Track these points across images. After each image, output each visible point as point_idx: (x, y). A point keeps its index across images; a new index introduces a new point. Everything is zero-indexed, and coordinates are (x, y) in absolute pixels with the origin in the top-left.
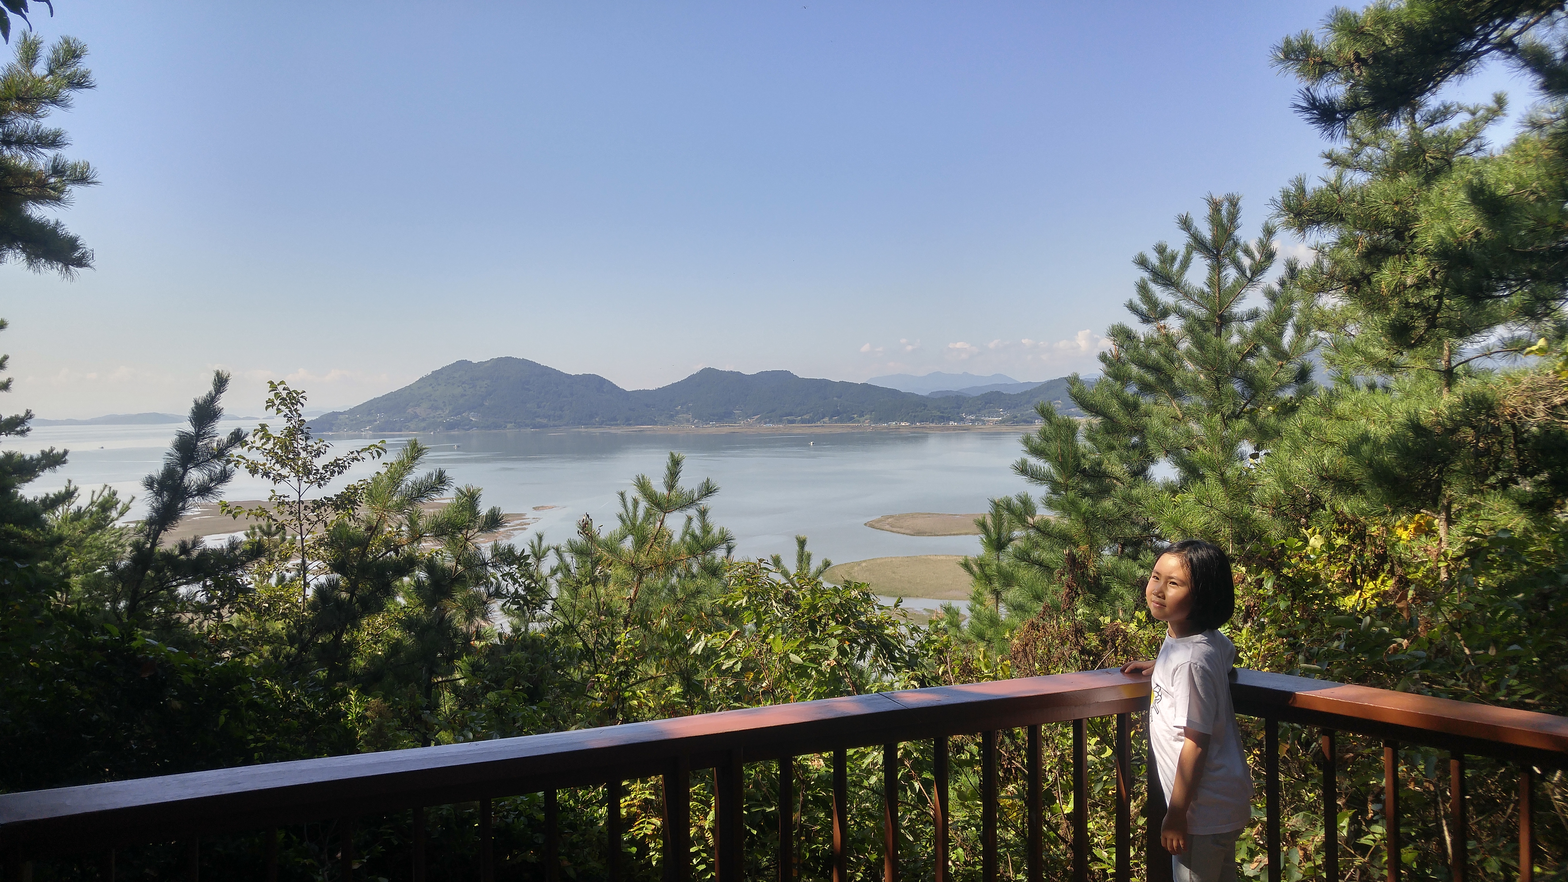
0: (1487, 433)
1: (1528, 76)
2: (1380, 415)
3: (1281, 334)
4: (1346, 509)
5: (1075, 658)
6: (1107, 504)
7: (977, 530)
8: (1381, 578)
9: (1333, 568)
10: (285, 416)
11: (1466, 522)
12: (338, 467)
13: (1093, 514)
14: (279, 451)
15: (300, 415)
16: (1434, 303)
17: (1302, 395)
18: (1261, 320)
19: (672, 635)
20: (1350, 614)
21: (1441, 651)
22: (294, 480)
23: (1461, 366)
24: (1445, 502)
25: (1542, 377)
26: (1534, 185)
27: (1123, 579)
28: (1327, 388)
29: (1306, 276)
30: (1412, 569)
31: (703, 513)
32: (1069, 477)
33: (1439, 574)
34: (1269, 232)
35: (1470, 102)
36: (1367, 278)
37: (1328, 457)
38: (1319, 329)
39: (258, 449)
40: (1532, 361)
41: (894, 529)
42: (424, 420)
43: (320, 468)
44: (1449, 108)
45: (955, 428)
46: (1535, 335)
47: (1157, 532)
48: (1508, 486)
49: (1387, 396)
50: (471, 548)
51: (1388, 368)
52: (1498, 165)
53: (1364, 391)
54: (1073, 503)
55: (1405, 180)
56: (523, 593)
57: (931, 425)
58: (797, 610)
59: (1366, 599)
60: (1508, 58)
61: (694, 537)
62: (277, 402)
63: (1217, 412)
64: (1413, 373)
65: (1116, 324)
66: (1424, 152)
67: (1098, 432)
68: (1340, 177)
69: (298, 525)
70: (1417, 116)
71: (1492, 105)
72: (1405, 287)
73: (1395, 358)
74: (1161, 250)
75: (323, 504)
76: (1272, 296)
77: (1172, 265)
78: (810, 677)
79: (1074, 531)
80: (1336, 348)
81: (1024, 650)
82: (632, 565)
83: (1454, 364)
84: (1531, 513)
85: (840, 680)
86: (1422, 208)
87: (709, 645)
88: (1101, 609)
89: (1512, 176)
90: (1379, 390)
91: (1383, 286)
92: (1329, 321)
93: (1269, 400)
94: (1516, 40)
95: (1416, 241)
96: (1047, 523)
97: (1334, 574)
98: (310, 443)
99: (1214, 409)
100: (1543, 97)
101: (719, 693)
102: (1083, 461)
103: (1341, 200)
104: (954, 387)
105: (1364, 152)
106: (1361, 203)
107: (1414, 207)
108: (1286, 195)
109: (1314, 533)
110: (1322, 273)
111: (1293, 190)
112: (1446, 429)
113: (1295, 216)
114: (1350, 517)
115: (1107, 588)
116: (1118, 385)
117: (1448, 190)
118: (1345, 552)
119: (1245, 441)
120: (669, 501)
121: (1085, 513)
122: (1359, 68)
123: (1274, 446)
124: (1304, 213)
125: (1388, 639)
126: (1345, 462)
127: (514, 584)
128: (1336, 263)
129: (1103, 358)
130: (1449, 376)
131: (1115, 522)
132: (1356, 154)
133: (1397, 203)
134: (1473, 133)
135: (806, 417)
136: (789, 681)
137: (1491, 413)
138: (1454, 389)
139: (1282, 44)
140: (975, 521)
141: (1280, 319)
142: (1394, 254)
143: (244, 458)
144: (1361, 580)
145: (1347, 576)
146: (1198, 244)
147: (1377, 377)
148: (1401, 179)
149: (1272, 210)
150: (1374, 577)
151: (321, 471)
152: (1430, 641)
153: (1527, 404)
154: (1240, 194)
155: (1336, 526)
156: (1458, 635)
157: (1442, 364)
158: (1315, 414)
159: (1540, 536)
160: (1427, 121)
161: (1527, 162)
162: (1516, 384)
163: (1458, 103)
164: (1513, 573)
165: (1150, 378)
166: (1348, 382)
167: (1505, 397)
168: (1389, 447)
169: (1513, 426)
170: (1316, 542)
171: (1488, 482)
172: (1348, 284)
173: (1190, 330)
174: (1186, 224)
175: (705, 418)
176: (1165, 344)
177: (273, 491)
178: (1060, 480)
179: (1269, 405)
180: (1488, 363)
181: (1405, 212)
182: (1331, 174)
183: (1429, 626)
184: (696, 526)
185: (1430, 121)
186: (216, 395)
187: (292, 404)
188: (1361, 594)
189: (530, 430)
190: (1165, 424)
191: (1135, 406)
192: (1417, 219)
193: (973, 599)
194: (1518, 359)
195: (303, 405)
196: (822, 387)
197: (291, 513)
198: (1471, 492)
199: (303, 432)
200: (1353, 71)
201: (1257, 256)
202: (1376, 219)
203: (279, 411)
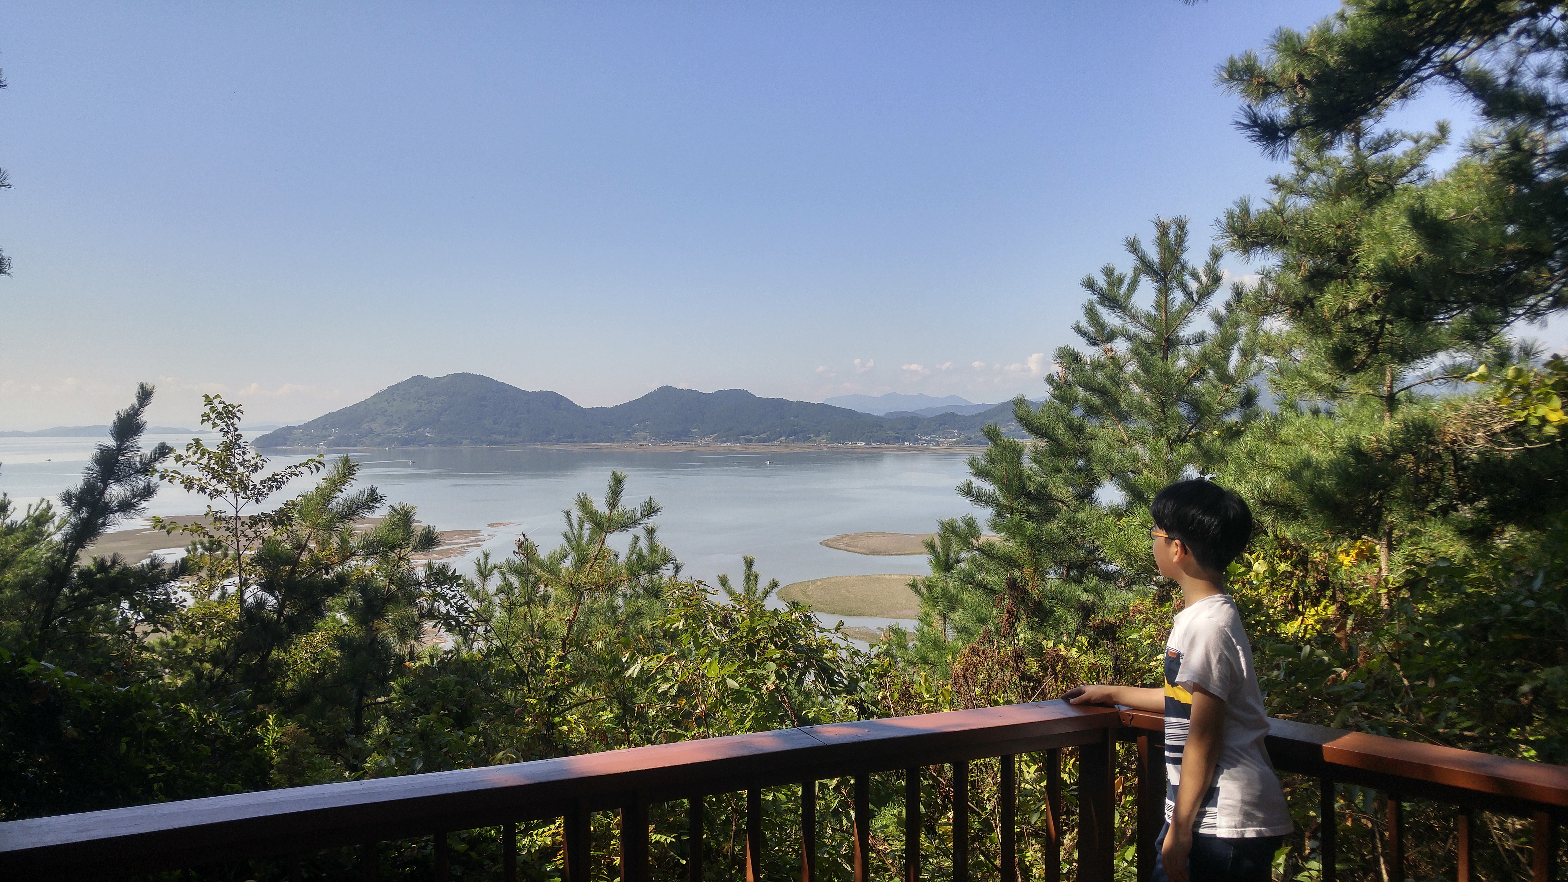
0: (1428, 459)
1: (1470, 101)
2: (1324, 440)
3: (1227, 359)
4: (1289, 535)
5: (1015, 684)
6: (1053, 527)
7: (925, 550)
8: (1323, 604)
9: (1275, 593)
10: (221, 430)
11: (1407, 549)
12: (275, 482)
13: (1038, 537)
14: (216, 467)
15: (237, 430)
16: (1376, 328)
17: (1247, 419)
18: (1208, 343)
19: (608, 658)
20: (1291, 643)
21: (1380, 683)
22: (231, 496)
23: (1403, 392)
24: (1386, 527)
25: (1482, 404)
26: (1475, 209)
27: (1066, 603)
28: (1272, 414)
29: (1250, 299)
30: (1353, 596)
31: (651, 532)
32: (1014, 500)
33: (1380, 601)
34: (1216, 256)
35: (1413, 129)
36: (1310, 302)
37: (1270, 482)
38: (1266, 354)
39: (193, 463)
40: (1472, 388)
41: (850, 549)
42: (379, 435)
43: (258, 483)
44: (1393, 136)
45: (910, 449)
46: (1475, 362)
47: (1102, 555)
48: (1448, 513)
49: (1330, 422)
50: (405, 568)
51: (1331, 393)
52: (1440, 189)
53: (1308, 415)
54: (1018, 526)
55: (1347, 203)
56: (454, 614)
57: (887, 445)
58: (735, 633)
59: (1307, 626)
60: (1451, 83)
61: (640, 556)
62: (213, 416)
63: (1162, 435)
64: (1356, 399)
65: (1062, 346)
66: (1367, 175)
67: (1043, 455)
68: (1283, 200)
69: (235, 541)
70: (1362, 144)
71: (1435, 133)
72: (1347, 313)
73: (1338, 383)
74: (1108, 272)
75: (261, 520)
76: (1218, 320)
77: (1119, 288)
78: (748, 701)
79: (1018, 554)
80: (1281, 372)
81: (965, 676)
82: (572, 585)
83: (1396, 390)
84: (1471, 540)
85: (780, 705)
86: (1364, 232)
87: (645, 667)
88: (1045, 633)
89: (1453, 201)
90: (1322, 415)
91: (1326, 310)
92: (1275, 346)
93: (1215, 424)
94: (1459, 64)
95: (1358, 265)
96: (991, 545)
97: (1278, 600)
98: (247, 457)
99: (1159, 433)
100: (1485, 123)
101: (658, 717)
102: (1028, 483)
103: (1285, 222)
104: (910, 408)
105: (1309, 178)
106: (1305, 226)
107: (1356, 231)
108: (1231, 216)
109: (1258, 558)
110: (1266, 295)
111: (1237, 211)
112: (1387, 456)
113: (1239, 238)
114: (1292, 542)
115: (1052, 612)
116: (1063, 408)
117: (1390, 215)
118: (1287, 578)
119: (1191, 465)
120: (610, 520)
121: (1029, 536)
122: (1301, 89)
123: (1219, 470)
124: (1248, 235)
125: (1327, 669)
126: (1287, 487)
127: (446, 605)
128: (1280, 286)
129: (1050, 380)
130: (1391, 402)
131: (1061, 546)
132: (1301, 180)
133: (1339, 227)
134: (1415, 161)
135: (763, 436)
136: (725, 706)
137: (1431, 440)
138: (1395, 415)
139: (1226, 64)
140: (923, 542)
141: (1226, 342)
142: (1337, 278)
143: (179, 474)
144: (1303, 607)
145: (1289, 603)
146: (1146, 266)
147: (1321, 402)
148: (1344, 202)
149: (1217, 231)
150: (1316, 602)
151: (259, 486)
152: (1369, 672)
153: (1467, 431)
154: (1188, 217)
155: (1279, 552)
156: (1397, 666)
157: (1384, 390)
158: (1260, 439)
159: (1479, 563)
160: (1371, 148)
161: (1469, 187)
162: (1456, 410)
163: (1401, 131)
164: (1454, 600)
165: (1096, 401)
166: (1293, 406)
167: (1445, 424)
168: (1329, 472)
169: (1453, 453)
170: (1260, 567)
171: (1428, 509)
172: (1292, 307)
173: (1136, 353)
174: (1133, 246)
175: (663, 437)
176: (1111, 366)
177: (209, 507)
178: (1005, 502)
179: (1215, 429)
180: (1429, 390)
181: (1348, 236)
182: (1276, 199)
183: (1369, 656)
184: (643, 545)
185: (1374, 149)
186: (140, 407)
187: (229, 418)
188: (1302, 621)
189: (485, 447)
190: (1111, 448)
191: (1081, 429)
192: (1359, 243)
193: (921, 620)
194: (1459, 385)
195: (239, 419)
196: (779, 406)
197: (228, 529)
198: (1411, 519)
199: (239, 445)
200: (1296, 93)
201: (1204, 279)
202: (1320, 243)
203: (215, 425)
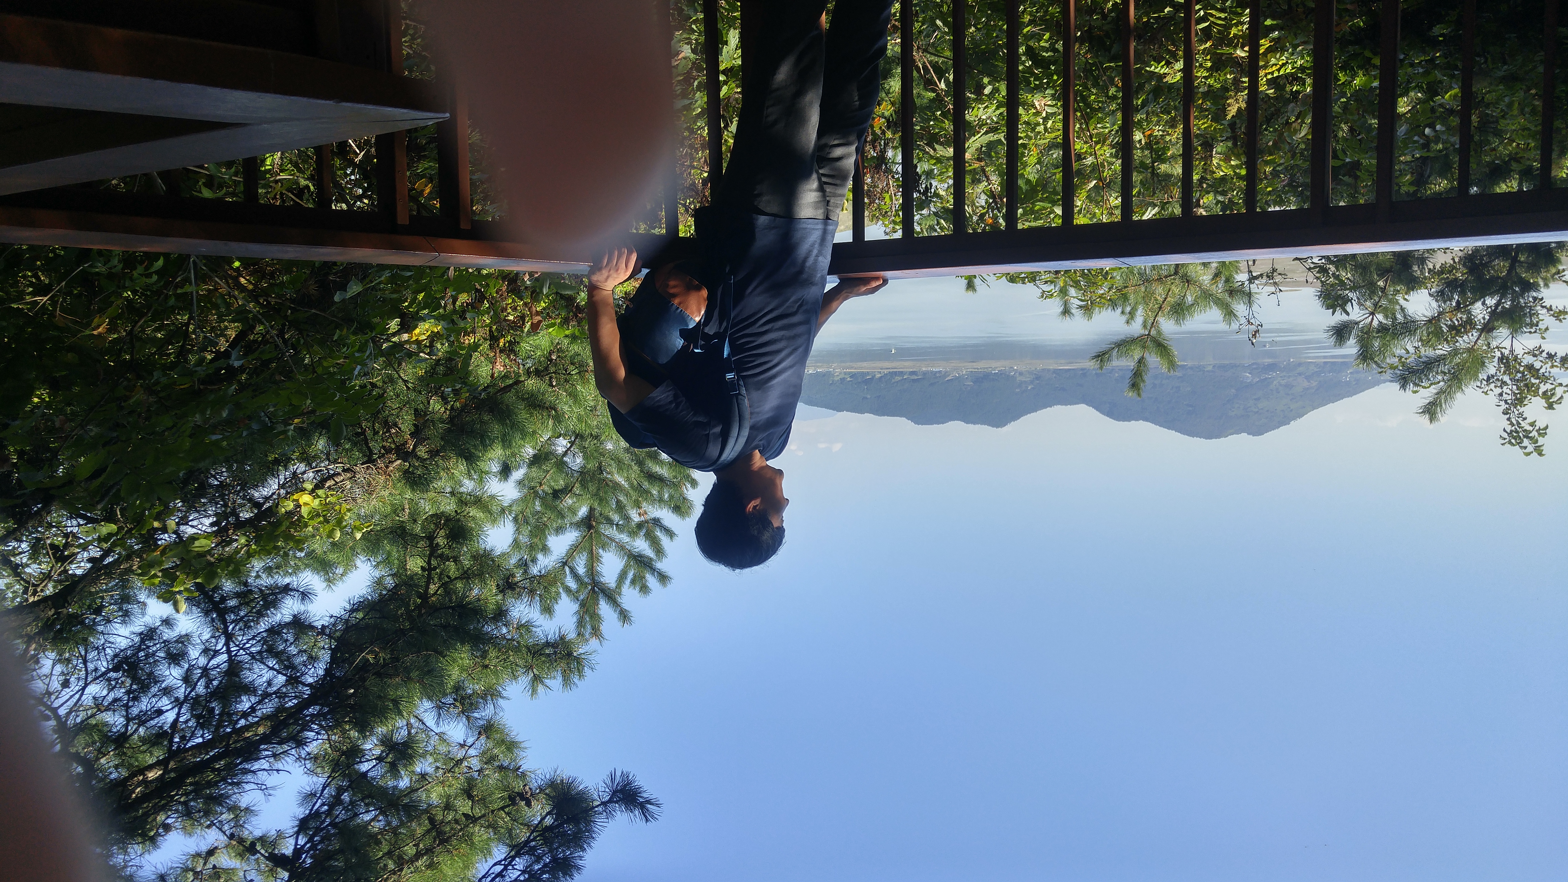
10: (1525, 419)
14: (1534, 381)
15: (1509, 419)
62: (1534, 434)
74: (644, 589)
77: (635, 575)
135: (898, 378)
146: (611, 596)
174: (624, 616)
177: (1543, 338)
187: (1517, 432)
195: (1505, 430)
199: (1506, 401)
203: (1532, 424)
